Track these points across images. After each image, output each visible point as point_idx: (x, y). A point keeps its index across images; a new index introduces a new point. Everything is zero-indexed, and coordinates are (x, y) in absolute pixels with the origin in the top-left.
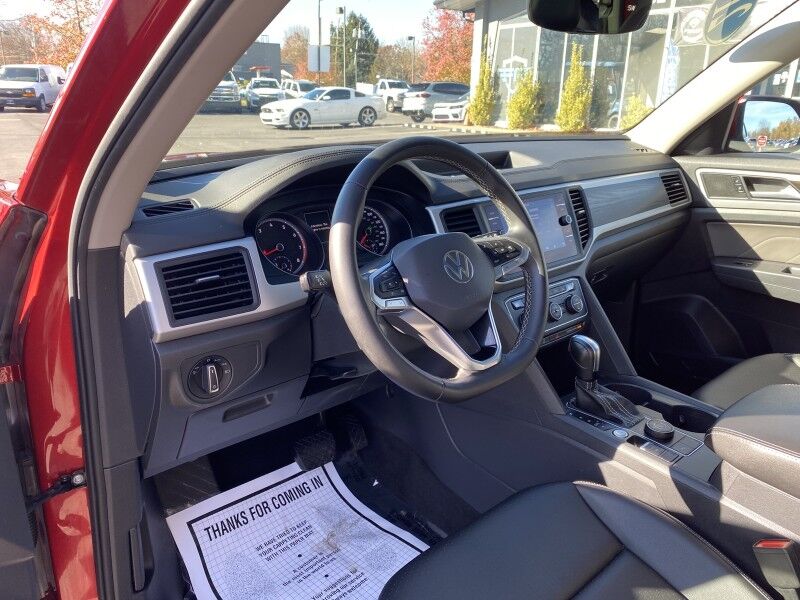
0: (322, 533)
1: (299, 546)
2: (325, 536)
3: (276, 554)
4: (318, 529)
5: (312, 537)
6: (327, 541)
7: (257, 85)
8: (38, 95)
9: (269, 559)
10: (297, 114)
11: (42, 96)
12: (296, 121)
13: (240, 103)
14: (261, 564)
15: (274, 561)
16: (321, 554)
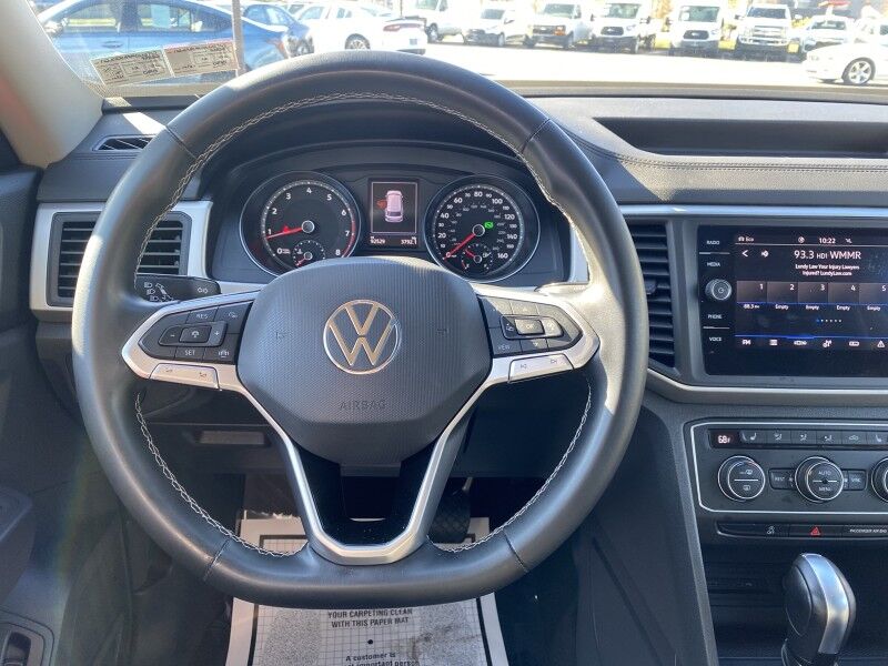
0: (417, 627)
1: (378, 628)
2: (417, 634)
3: (348, 623)
4: (417, 620)
5: (402, 627)
6: (414, 642)
7: (818, 26)
8: (567, 32)
9: (335, 625)
10: (857, 65)
11: (572, 33)
12: (851, 75)
13: (787, 47)
14: (323, 626)
15: (339, 631)
16: (393, 655)
